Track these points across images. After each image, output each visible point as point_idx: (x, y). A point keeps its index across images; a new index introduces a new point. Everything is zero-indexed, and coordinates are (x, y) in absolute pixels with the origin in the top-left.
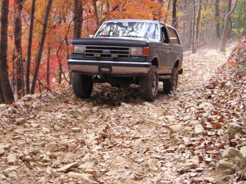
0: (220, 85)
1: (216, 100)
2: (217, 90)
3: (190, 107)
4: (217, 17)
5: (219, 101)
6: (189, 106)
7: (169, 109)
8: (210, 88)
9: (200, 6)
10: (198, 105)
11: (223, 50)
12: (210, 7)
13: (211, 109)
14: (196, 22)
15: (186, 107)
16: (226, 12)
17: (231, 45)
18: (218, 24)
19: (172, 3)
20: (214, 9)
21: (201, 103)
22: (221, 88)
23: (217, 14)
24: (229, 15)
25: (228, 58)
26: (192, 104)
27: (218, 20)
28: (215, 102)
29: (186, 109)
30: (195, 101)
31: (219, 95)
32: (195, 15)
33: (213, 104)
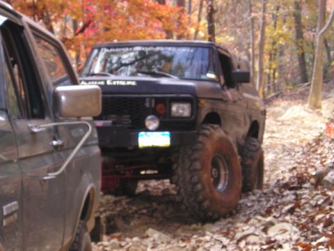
0: (313, 180)
1: (305, 216)
2: (307, 191)
3: (248, 235)
4: (300, 40)
5: (312, 219)
6: (246, 233)
7: (200, 241)
8: (291, 189)
9: (264, 18)
10: (265, 230)
11: (316, 106)
12: (285, 21)
13: (295, 237)
14: (257, 52)
15: (239, 235)
16: (317, 29)
17: (331, 95)
18: (303, 55)
19: (206, 14)
20: (293, 25)
21: (272, 224)
22: (316, 186)
23: (299, 35)
24: (323, 33)
25: (327, 121)
26: (251, 230)
27: (302, 47)
28: (303, 221)
29: (239, 241)
30: (260, 221)
31: (313, 202)
32: (254, 37)
33: (298, 226)
